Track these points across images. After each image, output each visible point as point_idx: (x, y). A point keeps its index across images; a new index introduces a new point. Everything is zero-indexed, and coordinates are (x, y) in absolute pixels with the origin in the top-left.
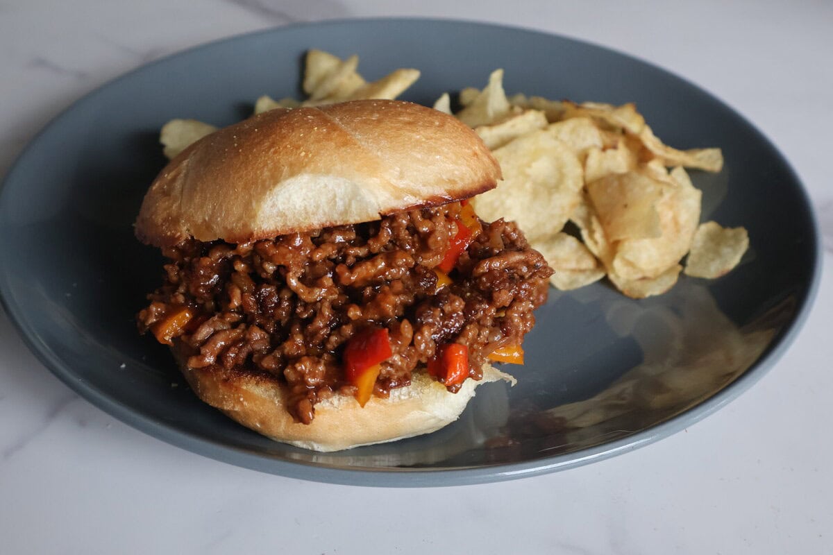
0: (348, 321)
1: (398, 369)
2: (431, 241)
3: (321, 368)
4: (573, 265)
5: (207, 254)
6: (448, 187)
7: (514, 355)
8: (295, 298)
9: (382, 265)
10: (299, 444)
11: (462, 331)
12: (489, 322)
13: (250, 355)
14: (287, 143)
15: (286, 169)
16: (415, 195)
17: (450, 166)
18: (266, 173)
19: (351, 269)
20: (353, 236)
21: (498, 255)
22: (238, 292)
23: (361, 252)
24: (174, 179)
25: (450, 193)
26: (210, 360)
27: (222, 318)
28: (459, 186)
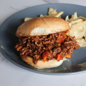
0: (43, 50)
1: (50, 57)
2: (57, 38)
3: (39, 56)
4: (83, 43)
5: (24, 38)
6: (60, 30)
7: (69, 56)
8: (36, 46)
9: (50, 42)
10: (35, 67)
11: (60, 52)
12: (66, 51)
13: (29, 53)
14: (36, 23)
15: (36, 26)
16: (55, 31)
17: (61, 27)
18: (33, 27)
19: (45, 42)
20: (46, 37)
21: (68, 41)
22: (28, 44)
23: (47, 39)
24: (21, 27)
25: (60, 31)
26: (23, 54)
27: (26, 48)
28: (62, 30)
